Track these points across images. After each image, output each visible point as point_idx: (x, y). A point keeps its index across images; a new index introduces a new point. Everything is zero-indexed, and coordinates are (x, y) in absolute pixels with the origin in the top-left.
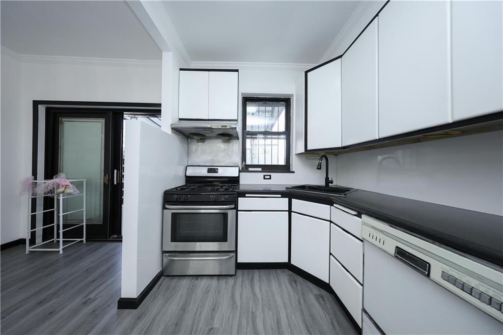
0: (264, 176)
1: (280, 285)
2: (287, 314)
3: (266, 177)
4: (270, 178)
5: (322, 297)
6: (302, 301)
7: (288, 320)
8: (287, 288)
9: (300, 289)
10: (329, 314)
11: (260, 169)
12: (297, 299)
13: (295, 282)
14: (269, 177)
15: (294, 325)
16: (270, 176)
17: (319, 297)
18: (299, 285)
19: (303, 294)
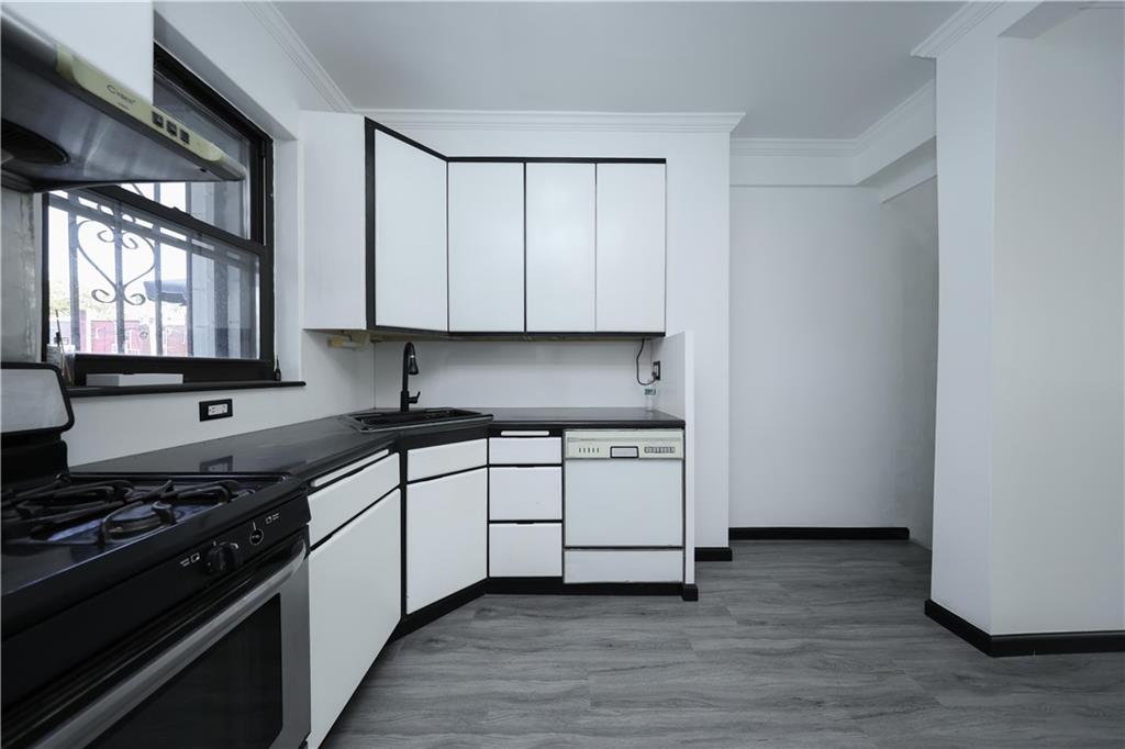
0: (204, 407)
1: (427, 677)
2: (501, 678)
3: (213, 410)
4: (229, 414)
5: (484, 610)
6: (483, 643)
7: (514, 678)
8: (440, 663)
9: (452, 638)
10: (515, 614)
11: (177, 379)
12: (474, 650)
13: (431, 641)
14: (222, 409)
15: (524, 670)
16: (229, 402)
17: (482, 613)
18: (440, 637)
19: (470, 636)
